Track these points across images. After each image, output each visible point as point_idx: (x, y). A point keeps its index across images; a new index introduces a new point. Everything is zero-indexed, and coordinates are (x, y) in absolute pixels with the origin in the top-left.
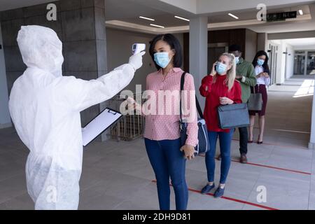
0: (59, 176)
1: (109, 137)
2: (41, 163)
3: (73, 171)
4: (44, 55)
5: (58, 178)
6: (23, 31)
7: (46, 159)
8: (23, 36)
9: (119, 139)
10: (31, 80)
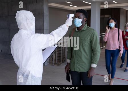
0: (33, 80)
1: (49, 63)
2: (24, 73)
3: (39, 77)
4: (27, 24)
5: (32, 80)
6: (18, 14)
7: (27, 71)
8: (18, 16)
9: (54, 64)
10: (21, 36)
